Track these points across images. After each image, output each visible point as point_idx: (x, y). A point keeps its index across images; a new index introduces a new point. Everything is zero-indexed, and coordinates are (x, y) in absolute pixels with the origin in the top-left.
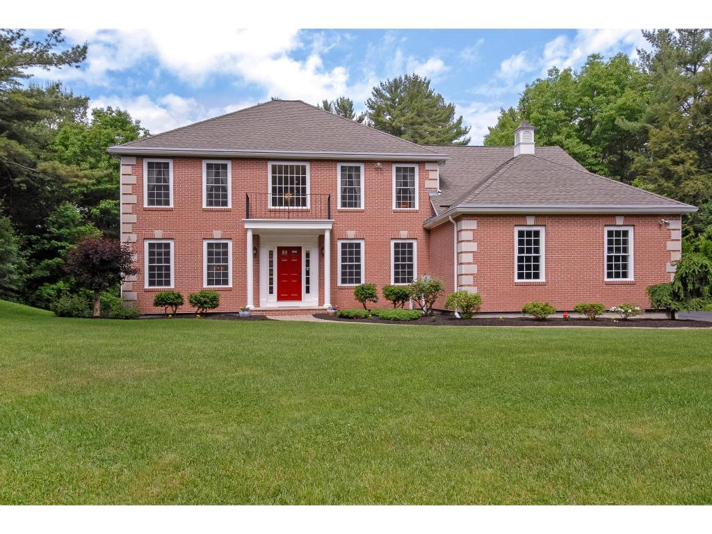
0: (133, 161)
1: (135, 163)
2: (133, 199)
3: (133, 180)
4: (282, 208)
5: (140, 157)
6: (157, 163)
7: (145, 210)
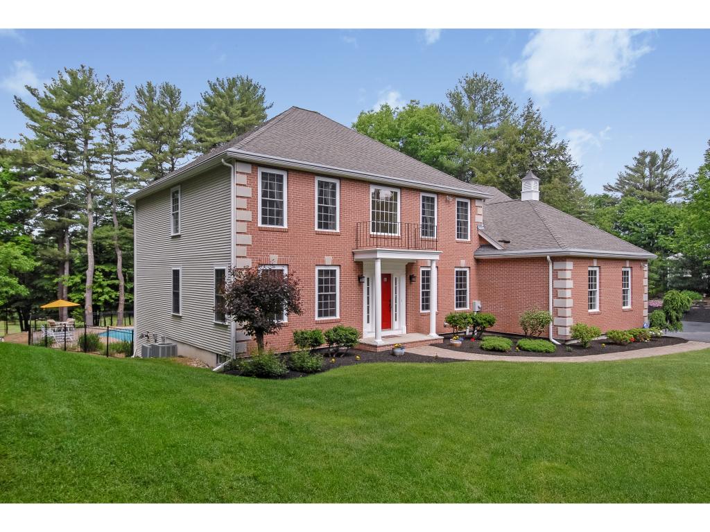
0: (248, 169)
1: (250, 172)
2: (247, 215)
3: (247, 192)
4: (379, 234)
5: (255, 165)
6: (271, 174)
7: (261, 229)
